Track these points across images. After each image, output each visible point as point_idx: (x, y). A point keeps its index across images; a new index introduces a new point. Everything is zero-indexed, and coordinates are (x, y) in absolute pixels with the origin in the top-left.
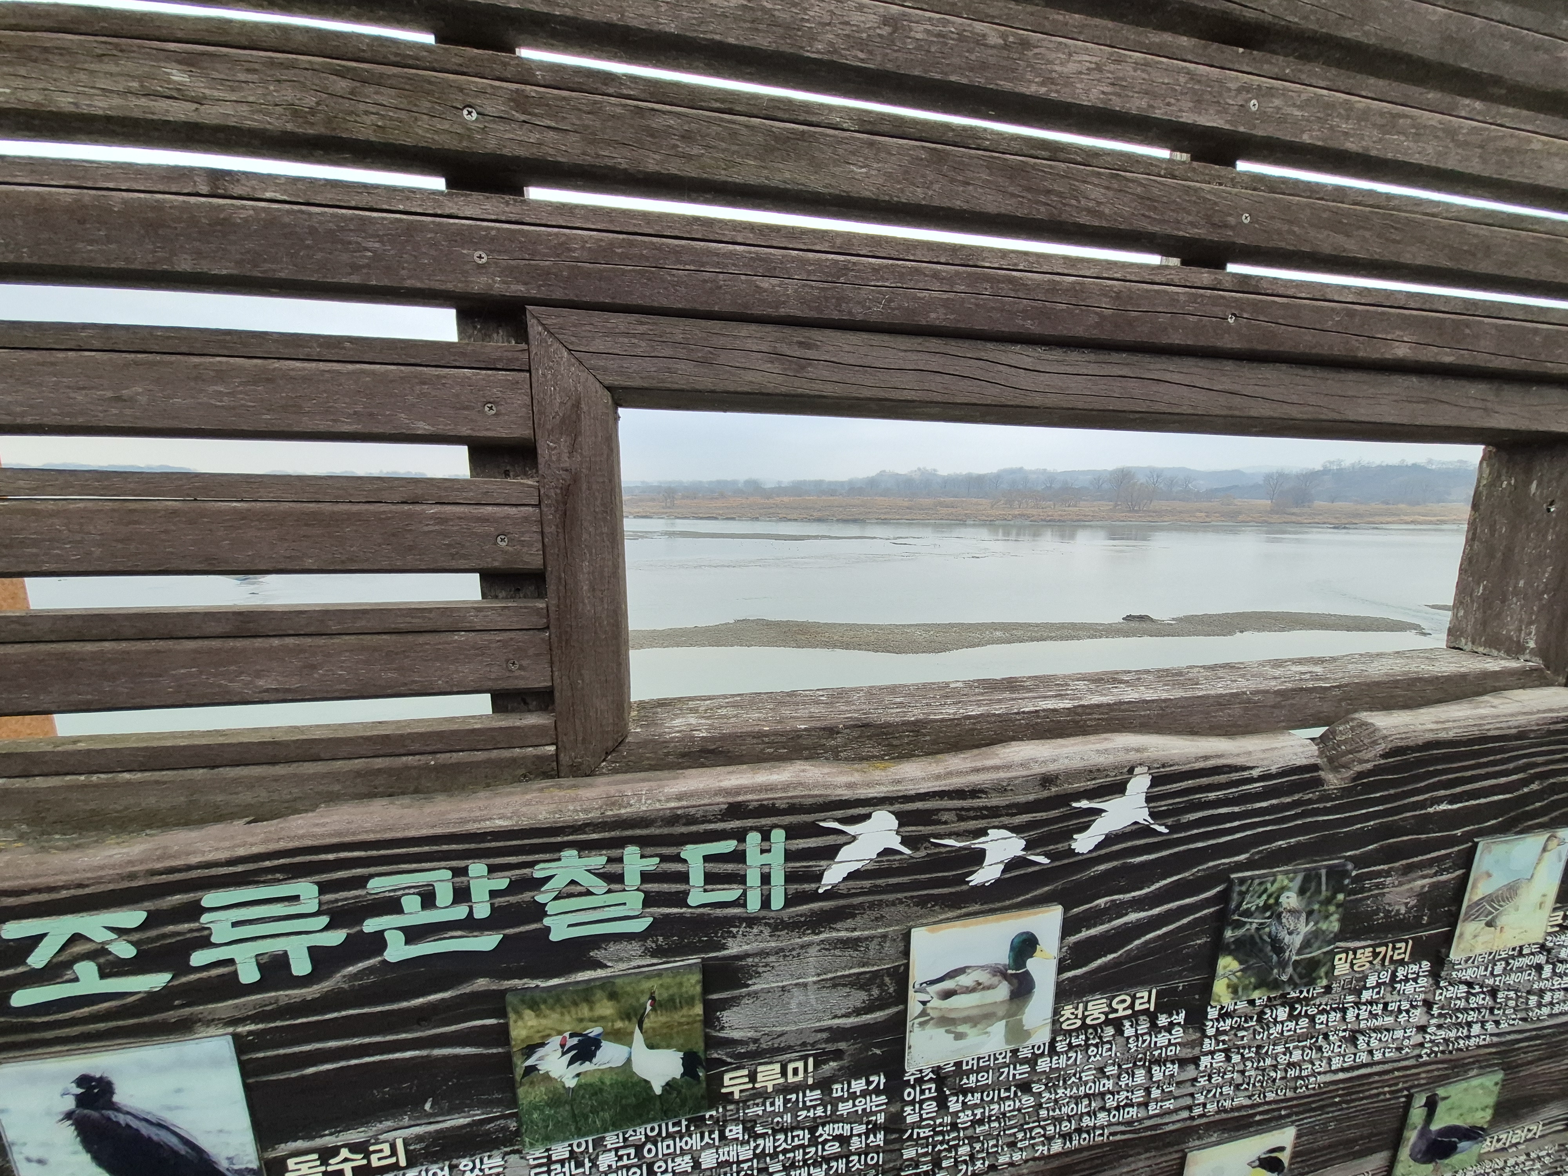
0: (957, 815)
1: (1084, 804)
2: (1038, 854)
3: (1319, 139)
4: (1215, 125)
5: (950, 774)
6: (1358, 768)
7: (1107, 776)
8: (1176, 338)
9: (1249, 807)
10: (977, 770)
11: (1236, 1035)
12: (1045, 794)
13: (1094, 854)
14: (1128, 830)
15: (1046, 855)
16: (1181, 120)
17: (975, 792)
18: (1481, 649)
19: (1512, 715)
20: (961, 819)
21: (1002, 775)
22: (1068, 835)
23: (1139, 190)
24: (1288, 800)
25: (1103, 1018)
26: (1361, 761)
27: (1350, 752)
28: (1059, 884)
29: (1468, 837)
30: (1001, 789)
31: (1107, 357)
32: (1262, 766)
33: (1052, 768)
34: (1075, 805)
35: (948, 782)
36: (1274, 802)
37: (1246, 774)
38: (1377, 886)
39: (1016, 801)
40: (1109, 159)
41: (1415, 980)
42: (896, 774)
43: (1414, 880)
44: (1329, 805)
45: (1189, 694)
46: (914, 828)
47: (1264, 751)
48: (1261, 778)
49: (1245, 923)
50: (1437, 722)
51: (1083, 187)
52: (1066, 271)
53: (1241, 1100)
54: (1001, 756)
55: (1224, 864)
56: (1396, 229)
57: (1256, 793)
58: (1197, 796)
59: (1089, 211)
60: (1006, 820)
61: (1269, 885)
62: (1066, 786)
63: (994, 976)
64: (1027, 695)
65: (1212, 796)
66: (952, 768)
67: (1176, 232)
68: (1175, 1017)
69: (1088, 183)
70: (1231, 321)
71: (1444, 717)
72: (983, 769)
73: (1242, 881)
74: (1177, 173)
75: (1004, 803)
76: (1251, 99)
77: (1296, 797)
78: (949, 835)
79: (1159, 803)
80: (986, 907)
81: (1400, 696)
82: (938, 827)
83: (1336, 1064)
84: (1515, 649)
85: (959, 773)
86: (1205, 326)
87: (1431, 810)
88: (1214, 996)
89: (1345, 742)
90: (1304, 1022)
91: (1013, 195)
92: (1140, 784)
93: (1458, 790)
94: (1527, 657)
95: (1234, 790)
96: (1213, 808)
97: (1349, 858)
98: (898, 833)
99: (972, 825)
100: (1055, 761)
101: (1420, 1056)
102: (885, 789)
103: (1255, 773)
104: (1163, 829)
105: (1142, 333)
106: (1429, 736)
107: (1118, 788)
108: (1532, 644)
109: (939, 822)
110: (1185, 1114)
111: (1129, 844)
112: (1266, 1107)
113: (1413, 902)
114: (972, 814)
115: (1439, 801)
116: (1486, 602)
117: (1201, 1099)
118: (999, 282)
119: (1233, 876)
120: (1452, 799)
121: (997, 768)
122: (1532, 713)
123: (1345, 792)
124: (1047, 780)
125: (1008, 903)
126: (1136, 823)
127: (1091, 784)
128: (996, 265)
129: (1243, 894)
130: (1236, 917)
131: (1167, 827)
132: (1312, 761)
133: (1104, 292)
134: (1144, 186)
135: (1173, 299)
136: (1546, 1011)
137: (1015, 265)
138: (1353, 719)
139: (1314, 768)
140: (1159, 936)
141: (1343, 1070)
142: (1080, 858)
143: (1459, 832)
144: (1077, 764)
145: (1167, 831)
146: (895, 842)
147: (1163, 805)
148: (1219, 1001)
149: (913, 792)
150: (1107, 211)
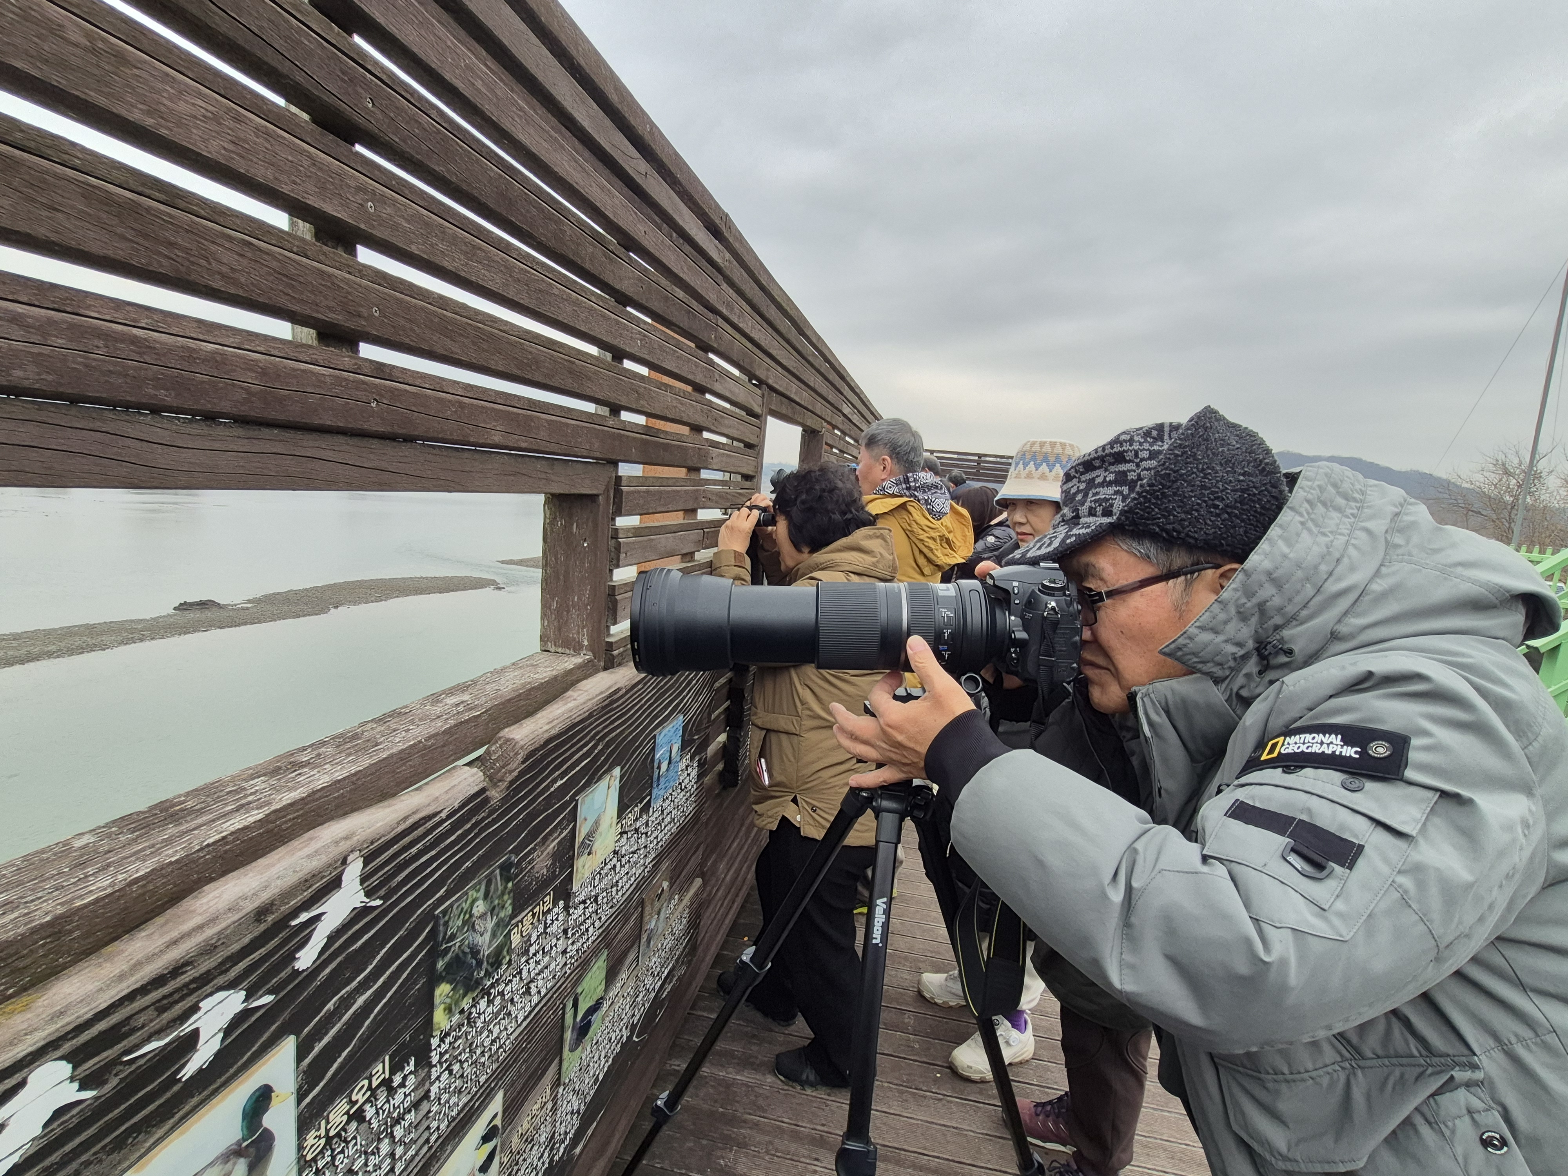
0: (156, 1009)
1: (304, 917)
2: (261, 996)
3: (425, 253)
4: (339, 216)
5: (137, 966)
6: (509, 778)
7: (324, 877)
8: (328, 420)
9: (442, 846)
10: (175, 942)
11: (454, 1048)
12: (263, 927)
13: (318, 962)
14: (346, 921)
15: (269, 992)
16: (308, 202)
17: (176, 971)
18: (560, 650)
19: (584, 703)
20: (161, 1010)
21: (209, 932)
22: (291, 957)
23: (274, 264)
24: (468, 826)
25: (346, 1117)
26: (511, 772)
27: (503, 767)
28: (286, 1015)
29: (573, 798)
30: (209, 949)
31: (256, 432)
32: (448, 807)
33: (265, 897)
34: (294, 923)
35: (137, 976)
36: (459, 832)
37: (437, 819)
38: (529, 863)
39: (229, 953)
40: (238, 222)
41: (557, 919)
42: (51, 1006)
43: (549, 846)
44: (495, 816)
45: (375, 759)
46: (96, 1059)
47: (446, 792)
48: (449, 817)
49: (451, 946)
50: (549, 723)
51: (213, 248)
52: (201, 337)
53: (465, 1100)
54: (200, 911)
55: (429, 906)
56: (483, 340)
57: (447, 831)
58: (402, 857)
59: (223, 276)
60: (220, 980)
61: (464, 904)
62: (283, 908)
63: (226, 1163)
64: (199, 821)
65: (414, 850)
66: (139, 956)
67: (315, 315)
68: (407, 1068)
69: (219, 245)
70: (374, 405)
71: (551, 716)
72: (181, 938)
73: (444, 912)
74: (309, 253)
75: (215, 964)
76: (368, 201)
77: (474, 821)
78: (148, 1040)
79: (372, 880)
80: (205, 1093)
81: (523, 706)
82: (132, 1038)
83: (520, 1018)
84: (577, 648)
85: (150, 959)
86: (351, 409)
87: (552, 789)
88: (435, 1027)
89: (497, 760)
90: (498, 1000)
91: (123, 238)
92: (354, 870)
93: (565, 767)
94: (585, 652)
95: (430, 837)
96: (415, 862)
97: (511, 852)
98: (72, 1079)
99: (178, 1009)
100: (266, 887)
101: (566, 973)
102: (43, 1034)
103: (443, 815)
104: (378, 902)
105: (293, 413)
106: (547, 736)
107: (335, 884)
108: (586, 643)
109: (134, 1030)
110: (425, 1149)
111: (350, 933)
112: (483, 1089)
113: (549, 862)
114: (176, 996)
115: (555, 781)
116: (559, 612)
117: (434, 1125)
118: (116, 340)
119: (436, 913)
120: (562, 776)
121: (200, 928)
122: (594, 698)
123: (504, 800)
124: (261, 913)
125: (232, 1071)
126: (355, 909)
127: (307, 894)
128: (108, 318)
129: (446, 924)
130: (444, 946)
131: (380, 898)
132: (481, 786)
133: (250, 366)
134: (279, 261)
135: (320, 380)
136: (620, 893)
137: (134, 320)
138: (500, 738)
139: (483, 790)
140: (385, 1003)
141: (526, 1018)
142: (305, 973)
143: (567, 798)
144: (292, 879)
145: (382, 902)
146: (71, 1093)
147: (375, 880)
148: (439, 1028)
149: (89, 1015)
150: (243, 280)
